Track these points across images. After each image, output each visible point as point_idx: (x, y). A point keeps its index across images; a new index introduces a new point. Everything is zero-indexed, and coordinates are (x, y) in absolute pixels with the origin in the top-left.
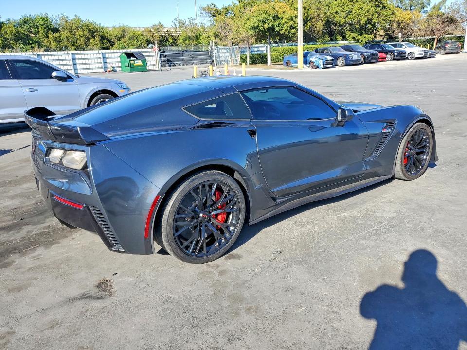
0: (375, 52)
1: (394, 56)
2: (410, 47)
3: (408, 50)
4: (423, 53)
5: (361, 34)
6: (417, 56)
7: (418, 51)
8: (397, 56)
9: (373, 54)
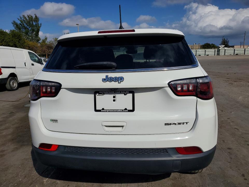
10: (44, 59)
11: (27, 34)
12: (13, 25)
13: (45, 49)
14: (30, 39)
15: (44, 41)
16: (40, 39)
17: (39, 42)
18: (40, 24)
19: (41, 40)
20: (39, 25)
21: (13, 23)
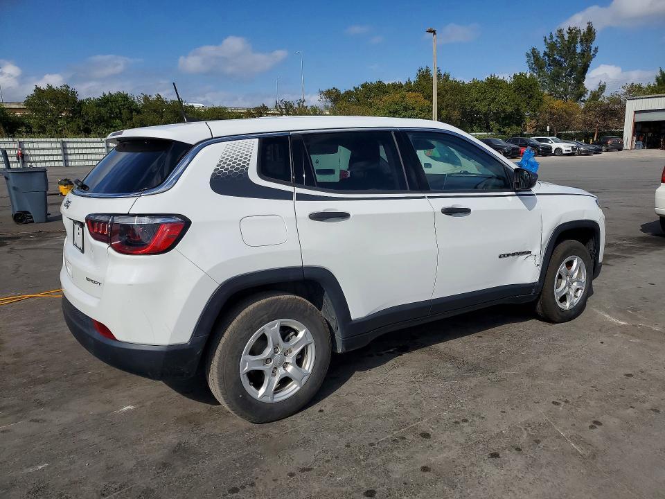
0: (515, 146)
1: (539, 151)
2: (556, 142)
3: (555, 146)
4: (570, 149)
5: (509, 125)
6: (564, 152)
7: (565, 146)
8: (542, 151)
9: (513, 149)
10: (573, 145)
11: (554, 81)
12: (526, 59)
13: (592, 117)
14: (558, 92)
15: (595, 96)
16: (585, 91)
17: (583, 98)
18: (593, 49)
19: (589, 93)
20: (592, 53)
21: (528, 55)
